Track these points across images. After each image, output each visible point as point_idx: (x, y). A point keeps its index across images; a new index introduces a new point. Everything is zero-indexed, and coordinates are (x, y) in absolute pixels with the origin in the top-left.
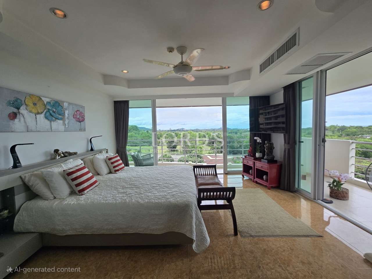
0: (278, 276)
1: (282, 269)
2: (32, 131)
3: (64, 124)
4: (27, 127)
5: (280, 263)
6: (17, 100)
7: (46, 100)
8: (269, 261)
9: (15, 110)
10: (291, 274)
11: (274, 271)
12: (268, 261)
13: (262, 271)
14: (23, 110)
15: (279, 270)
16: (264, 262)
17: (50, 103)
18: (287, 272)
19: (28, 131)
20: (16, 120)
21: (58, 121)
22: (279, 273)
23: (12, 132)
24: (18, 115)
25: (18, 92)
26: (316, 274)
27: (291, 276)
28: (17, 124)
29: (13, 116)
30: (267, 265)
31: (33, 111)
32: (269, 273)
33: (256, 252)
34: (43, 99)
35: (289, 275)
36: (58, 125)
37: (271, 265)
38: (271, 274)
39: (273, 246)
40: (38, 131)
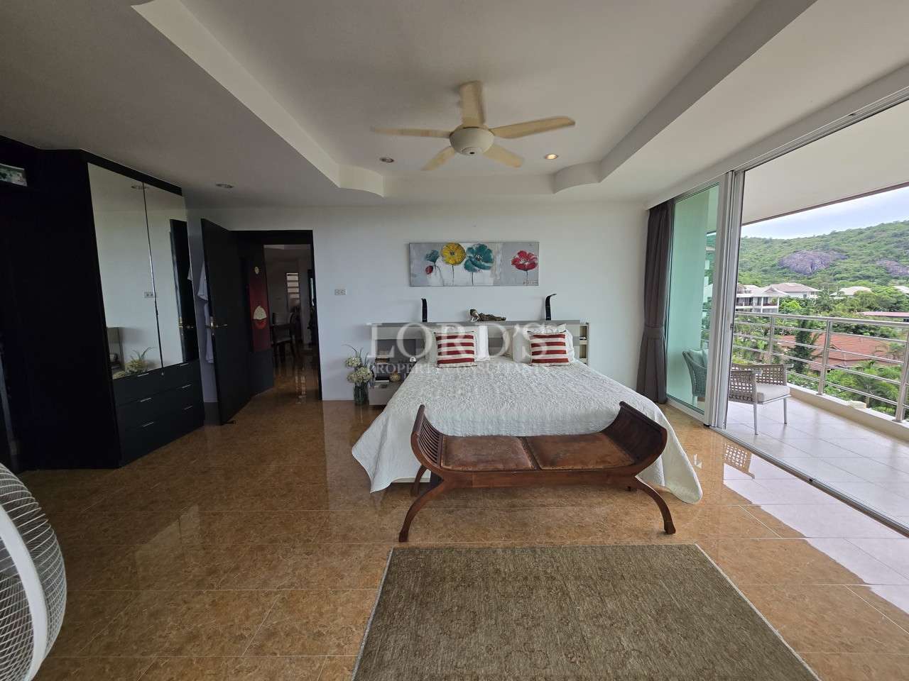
0: (279, 573)
1: (284, 586)
2: (447, 285)
3: (494, 275)
4: (443, 281)
5: (296, 588)
6: (434, 252)
7: (465, 246)
8: (311, 572)
9: (432, 264)
10: (267, 595)
11: (289, 571)
12: (313, 571)
13: (300, 554)
14: (439, 262)
15: (286, 581)
16: (315, 564)
17: (471, 248)
18: (275, 590)
19: (444, 286)
20: (433, 274)
21: (483, 271)
22: (281, 577)
23: (429, 286)
24: (434, 269)
25: (435, 244)
26: (234, 643)
27: (264, 591)
28: (433, 277)
29: (430, 270)
30: (307, 566)
31: (451, 262)
32: (291, 562)
33: (342, 559)
34: (462, 245)
35: (267, 590)
36: (483, 276)
37: (302, 571)
38: (287, 565)
39: (343, 597)
40: (455, 286)
